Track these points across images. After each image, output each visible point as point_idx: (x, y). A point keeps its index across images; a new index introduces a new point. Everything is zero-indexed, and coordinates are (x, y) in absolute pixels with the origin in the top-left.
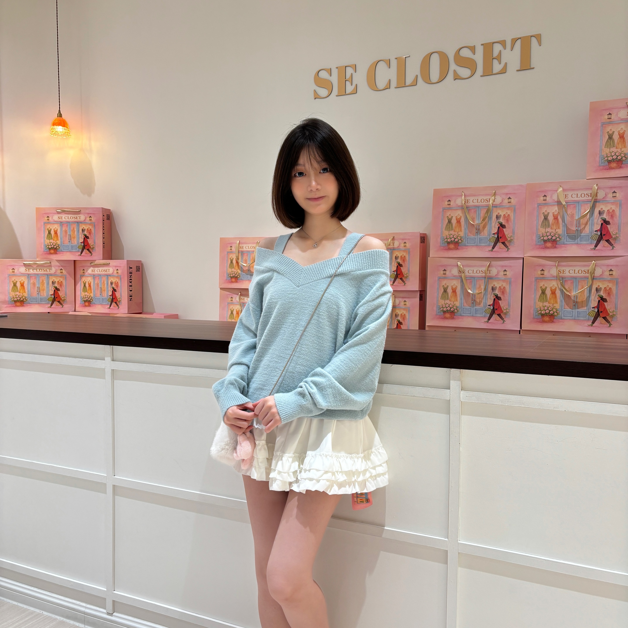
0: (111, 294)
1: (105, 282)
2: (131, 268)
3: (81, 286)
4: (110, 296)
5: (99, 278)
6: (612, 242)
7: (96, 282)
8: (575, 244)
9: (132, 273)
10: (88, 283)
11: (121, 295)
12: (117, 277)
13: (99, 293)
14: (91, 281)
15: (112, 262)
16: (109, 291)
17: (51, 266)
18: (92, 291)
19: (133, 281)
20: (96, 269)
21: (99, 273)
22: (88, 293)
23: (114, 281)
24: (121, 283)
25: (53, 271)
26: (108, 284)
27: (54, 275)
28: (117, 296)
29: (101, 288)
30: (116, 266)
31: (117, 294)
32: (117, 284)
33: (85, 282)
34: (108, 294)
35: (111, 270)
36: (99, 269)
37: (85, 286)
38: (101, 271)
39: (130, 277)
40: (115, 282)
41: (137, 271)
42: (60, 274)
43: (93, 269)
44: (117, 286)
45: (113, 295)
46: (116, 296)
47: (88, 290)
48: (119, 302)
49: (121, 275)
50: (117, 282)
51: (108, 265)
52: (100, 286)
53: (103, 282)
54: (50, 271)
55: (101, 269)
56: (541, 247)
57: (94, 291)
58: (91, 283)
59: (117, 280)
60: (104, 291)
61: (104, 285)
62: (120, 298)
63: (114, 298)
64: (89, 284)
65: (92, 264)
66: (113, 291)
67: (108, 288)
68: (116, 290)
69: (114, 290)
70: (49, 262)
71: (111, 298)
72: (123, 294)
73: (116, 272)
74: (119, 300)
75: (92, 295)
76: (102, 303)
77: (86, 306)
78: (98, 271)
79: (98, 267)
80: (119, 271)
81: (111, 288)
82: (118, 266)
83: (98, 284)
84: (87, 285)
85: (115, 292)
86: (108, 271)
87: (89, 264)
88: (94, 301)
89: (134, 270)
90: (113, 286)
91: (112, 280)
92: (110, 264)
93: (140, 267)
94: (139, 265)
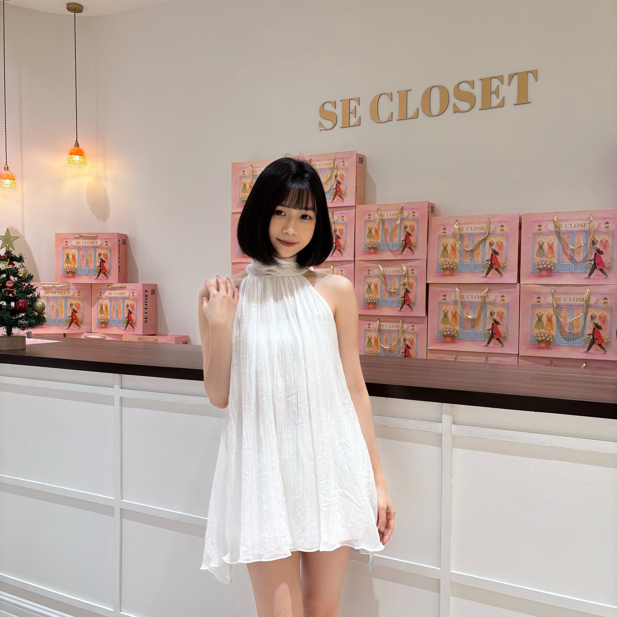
0: (127, 316)
1: (121, 305)
2: (147, 291)
3: (98, 308)
4: (126, 318)
5: (115, 301)
6: (606, 272)
7: (113, 305)
8: (570, 273)
9: (147, 296)
10: (105, 305)
11: (136, 318)
12: (133, 300)
13: (115, 315)
14: (107, 303)
15: (128, 286)
16: (125, 313)
17: (69, 289)
18: (109, 313)
19: (148, 303)
20: (113, 292)
21: (116, 296)
22: (104, 315)
24: (136, 306)
25: (71, 293)
26: (124, 306)
27: (72, 297)
28: (133, 318)
29: (117, 310)
30: (132, 290)
31: (133, 316)
32: (133, 307)
33: (101, 304)
34: (124, 316)
35: (127, 293)
36: (116, 291)
37: (101, 308)
38: (117, 294)
39: (146, 300)
41: (152, 294)
42: (78, 297)
43: (110, 292)
44: (133, 309)
45: (129, 317)
46: (131, 318)
47: (105, 312)
48: (135, 323)
49: (136, 298)
50: (133, 305)
51: (124, 288)
52: (116, 309)
53: (119, 304)
54: (68, 294)
55: (117, 292)
56: (536, 275)
57: (110, 314)
58: (107, 305)
59: (133, 303)
60: (120, 313)
61: (120, 308)
62: (135, 320)
63: (130, 320)
64: (105, 307)
65: (109, 287)
66: (128, 313)
67: (124, 310)
68: (131, 312)
69: (130, 312)
70: (67, 285)
71: (127, 320)
72: (139, 316)
73: (131, 295)
74: (134, 322)
75: (108, 317)
76: (118, 325)
77: (102, 327)
78: (115, 294)
79: (115, 290)
80: (135, 294)
81: (127, 310)
82: (133, 290)
83: (114, 307)
84: (104, 307)
85: (131, 315)
86: (124, 294)
87: (106, 287)
88: (110, 323)
89: (149, 293)
90: (129, 308)
91: (128, 303)
92: (127, 287)
93: (156, 291)
94: (154, 289)
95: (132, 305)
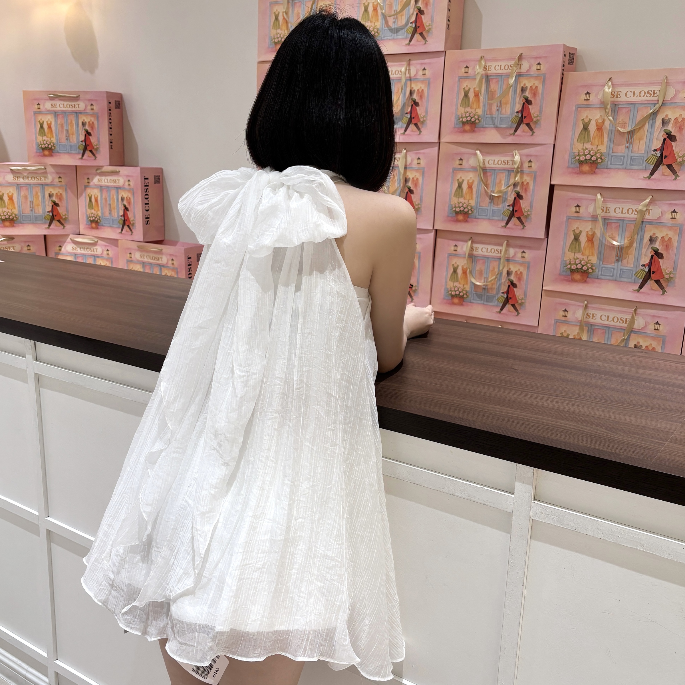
0: (122, 213)
1: (114, 196)
2: (147, 179)
4: (121, 216)
7: (104, 196)
9: (148, 186)
12: (129, 191)
13: (108, 211)
15: (123, 170)
19: (150, 197)
20: (103, 178)
21: (107, 184)
23: (125, 196)
24: (134, 200)
26: (117, 199)
28: (130, 217)
29: (110, 205)
30: (127, 176)
31: (130, 215)
33: (90, 196)
35: (120, 181)
36: (107, 178)
37: (90, 200)
38: (109, 181)
39: (146, 192)
40: (127, 197)
41: (155, 183)
43: (100, 178)
44: (129, 203)
45: (125, 215)
46: (128, 217)
48: (133, 225)
49: (134, 189)
50: (130, 199)
59: (130, 195)
60: (114, 209)
61: (113, 200)
62: (133, 221)
63: (126, 220)
64: (95, 199)
65: (98, 171)
66: (124, 210)
67: (117, 205)
68: (128, 208)
69: (126, 209)
71: (123, 219)
72: (137, 215)
73: (127, 183)
74: (132, 223)
77: (92, 228)
79: (105, 176)
80: (131, 183)
81: (122, 206)
82: (129, 176)
84: (93, 200)
85: (128, 212)
86: (117, 182)
89: (151, 180)
90: (125, 203)
91: (123, 195)
92: (120, 173)
93: (161, 178)
94: (158, 175)
95: (128, 198)
